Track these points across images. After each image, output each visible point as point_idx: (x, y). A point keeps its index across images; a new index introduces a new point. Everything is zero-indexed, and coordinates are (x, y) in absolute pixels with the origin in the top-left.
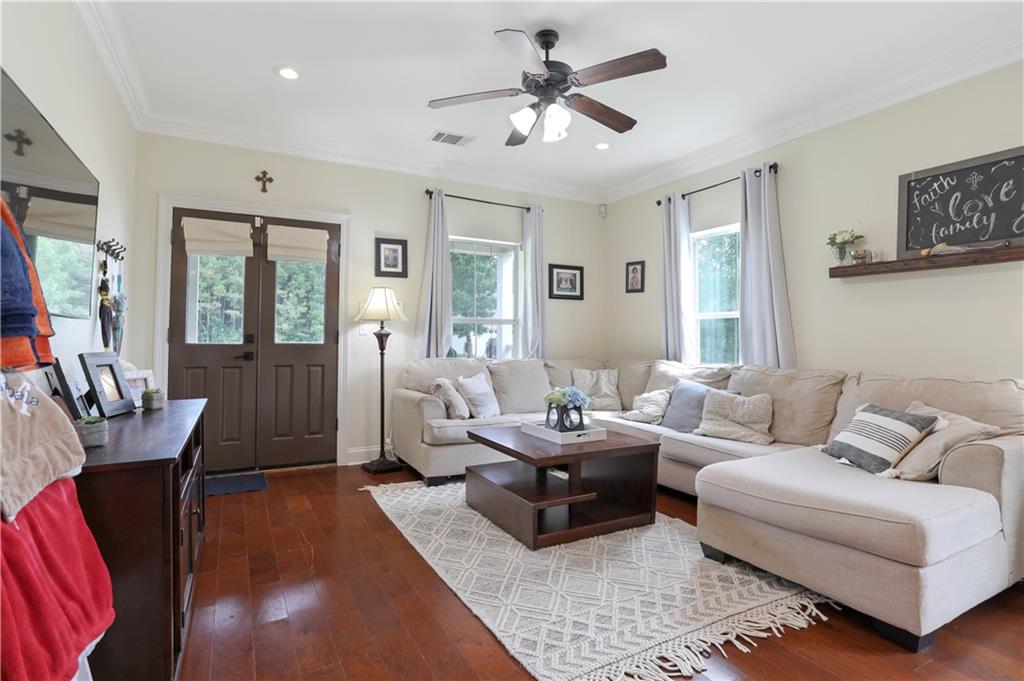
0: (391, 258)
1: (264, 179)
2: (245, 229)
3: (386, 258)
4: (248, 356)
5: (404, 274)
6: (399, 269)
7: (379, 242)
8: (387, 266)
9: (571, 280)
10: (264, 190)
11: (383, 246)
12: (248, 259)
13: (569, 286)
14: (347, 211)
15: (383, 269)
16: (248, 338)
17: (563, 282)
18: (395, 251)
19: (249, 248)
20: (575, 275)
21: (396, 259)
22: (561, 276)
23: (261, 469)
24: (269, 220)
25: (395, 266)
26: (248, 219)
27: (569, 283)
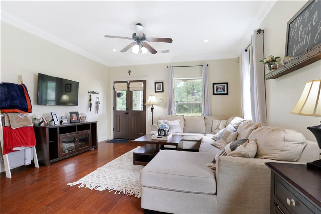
0: (159, 87)
1: (130, 72)
2: (126, 84)
3: (158, 87)
4: (127, 113)
5: (163, 91)
6: (161, 90)
7: (156, 83)
8: (158, 89)
9: (222, 88)
10: (130, 74)
11: (157, 84)
12: (127, 91)
13: (221, 90)
14: (148, 76)
15: (157, 90)
16: (127, 109)
17: (219, 89)
18: (160, 85)
19: (126, 88)
20: (224, 86)
21: (160, 87)
22: (218, 87)
23: (130, 139)
24: (131, 82)
25: (160, 89)
26: (126, 82)
27: (221, 89)
